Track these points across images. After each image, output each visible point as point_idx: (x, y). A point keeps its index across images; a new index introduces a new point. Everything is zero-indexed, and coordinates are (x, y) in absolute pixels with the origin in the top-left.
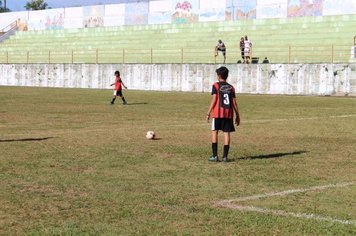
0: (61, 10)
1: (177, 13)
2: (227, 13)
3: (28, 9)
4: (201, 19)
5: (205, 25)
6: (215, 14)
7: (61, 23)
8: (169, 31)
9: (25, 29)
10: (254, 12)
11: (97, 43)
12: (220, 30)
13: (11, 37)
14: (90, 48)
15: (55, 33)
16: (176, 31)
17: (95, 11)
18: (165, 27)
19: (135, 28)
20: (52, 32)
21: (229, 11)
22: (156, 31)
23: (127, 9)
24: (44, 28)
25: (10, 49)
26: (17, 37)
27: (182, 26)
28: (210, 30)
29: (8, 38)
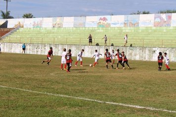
0: (41, 19)
1: (100, 22)
2: (125, 23)
3: (24, 18)
4: (112, 26)
5: (116, 28)
6: (118, 23)
7: (41, 25)
8: (98, 31)
9: (23, 27)
10: (138, 23)
11: (63, 35)
12: (124, 31)
13: (17, 31)
14: (59, 37)
15: (40, 30)
16: (102, 31)
17: (58, 20)
18: (96, 29)
19: (81, 29)
20: (38, 29)
21: (126, 22)
22: (92, 31)
23: (74, 20)
24: (32, 27)
25: (18, 36)
26: (21, 31)
27: (104, 29)
28: (119, 31)
29: (16, 31)
